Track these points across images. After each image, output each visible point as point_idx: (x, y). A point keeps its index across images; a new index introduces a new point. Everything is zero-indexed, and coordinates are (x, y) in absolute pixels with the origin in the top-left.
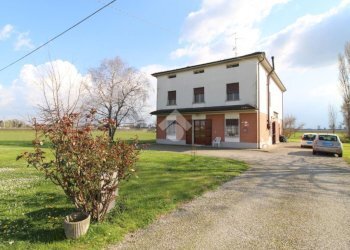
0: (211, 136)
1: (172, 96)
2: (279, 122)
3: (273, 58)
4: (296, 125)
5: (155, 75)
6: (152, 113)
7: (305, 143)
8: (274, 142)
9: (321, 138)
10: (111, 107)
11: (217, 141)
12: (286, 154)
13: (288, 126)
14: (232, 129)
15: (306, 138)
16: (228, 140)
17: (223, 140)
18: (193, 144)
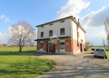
0: (55, 49)
3: (78, 19)
5: (37, 26)
6: (35, 40)
7: (92, 51)
9: (97, 50)
10: (21, 39)
11: (57, 51)
16: (61, 50)
17: (59, 51)
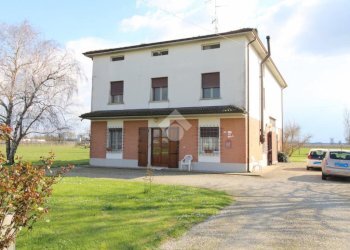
0: (177, 153)
1: (117, 88)
2: (277, 132)
3: (268, 38)
4: (301, 138)
5: (90, 54)
6: (84, 116)
7: (311, 163)
8: (270, 162)
9: (333, 156)
10: (11, 105)
11: (185, 162)
12: (285, 180)
13: (290, 138)
14: (210, 142)
15: (314, 156)
16: (203, 158)
17: (195, 159)
18: (149, 166)
